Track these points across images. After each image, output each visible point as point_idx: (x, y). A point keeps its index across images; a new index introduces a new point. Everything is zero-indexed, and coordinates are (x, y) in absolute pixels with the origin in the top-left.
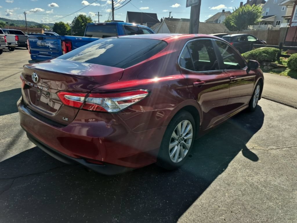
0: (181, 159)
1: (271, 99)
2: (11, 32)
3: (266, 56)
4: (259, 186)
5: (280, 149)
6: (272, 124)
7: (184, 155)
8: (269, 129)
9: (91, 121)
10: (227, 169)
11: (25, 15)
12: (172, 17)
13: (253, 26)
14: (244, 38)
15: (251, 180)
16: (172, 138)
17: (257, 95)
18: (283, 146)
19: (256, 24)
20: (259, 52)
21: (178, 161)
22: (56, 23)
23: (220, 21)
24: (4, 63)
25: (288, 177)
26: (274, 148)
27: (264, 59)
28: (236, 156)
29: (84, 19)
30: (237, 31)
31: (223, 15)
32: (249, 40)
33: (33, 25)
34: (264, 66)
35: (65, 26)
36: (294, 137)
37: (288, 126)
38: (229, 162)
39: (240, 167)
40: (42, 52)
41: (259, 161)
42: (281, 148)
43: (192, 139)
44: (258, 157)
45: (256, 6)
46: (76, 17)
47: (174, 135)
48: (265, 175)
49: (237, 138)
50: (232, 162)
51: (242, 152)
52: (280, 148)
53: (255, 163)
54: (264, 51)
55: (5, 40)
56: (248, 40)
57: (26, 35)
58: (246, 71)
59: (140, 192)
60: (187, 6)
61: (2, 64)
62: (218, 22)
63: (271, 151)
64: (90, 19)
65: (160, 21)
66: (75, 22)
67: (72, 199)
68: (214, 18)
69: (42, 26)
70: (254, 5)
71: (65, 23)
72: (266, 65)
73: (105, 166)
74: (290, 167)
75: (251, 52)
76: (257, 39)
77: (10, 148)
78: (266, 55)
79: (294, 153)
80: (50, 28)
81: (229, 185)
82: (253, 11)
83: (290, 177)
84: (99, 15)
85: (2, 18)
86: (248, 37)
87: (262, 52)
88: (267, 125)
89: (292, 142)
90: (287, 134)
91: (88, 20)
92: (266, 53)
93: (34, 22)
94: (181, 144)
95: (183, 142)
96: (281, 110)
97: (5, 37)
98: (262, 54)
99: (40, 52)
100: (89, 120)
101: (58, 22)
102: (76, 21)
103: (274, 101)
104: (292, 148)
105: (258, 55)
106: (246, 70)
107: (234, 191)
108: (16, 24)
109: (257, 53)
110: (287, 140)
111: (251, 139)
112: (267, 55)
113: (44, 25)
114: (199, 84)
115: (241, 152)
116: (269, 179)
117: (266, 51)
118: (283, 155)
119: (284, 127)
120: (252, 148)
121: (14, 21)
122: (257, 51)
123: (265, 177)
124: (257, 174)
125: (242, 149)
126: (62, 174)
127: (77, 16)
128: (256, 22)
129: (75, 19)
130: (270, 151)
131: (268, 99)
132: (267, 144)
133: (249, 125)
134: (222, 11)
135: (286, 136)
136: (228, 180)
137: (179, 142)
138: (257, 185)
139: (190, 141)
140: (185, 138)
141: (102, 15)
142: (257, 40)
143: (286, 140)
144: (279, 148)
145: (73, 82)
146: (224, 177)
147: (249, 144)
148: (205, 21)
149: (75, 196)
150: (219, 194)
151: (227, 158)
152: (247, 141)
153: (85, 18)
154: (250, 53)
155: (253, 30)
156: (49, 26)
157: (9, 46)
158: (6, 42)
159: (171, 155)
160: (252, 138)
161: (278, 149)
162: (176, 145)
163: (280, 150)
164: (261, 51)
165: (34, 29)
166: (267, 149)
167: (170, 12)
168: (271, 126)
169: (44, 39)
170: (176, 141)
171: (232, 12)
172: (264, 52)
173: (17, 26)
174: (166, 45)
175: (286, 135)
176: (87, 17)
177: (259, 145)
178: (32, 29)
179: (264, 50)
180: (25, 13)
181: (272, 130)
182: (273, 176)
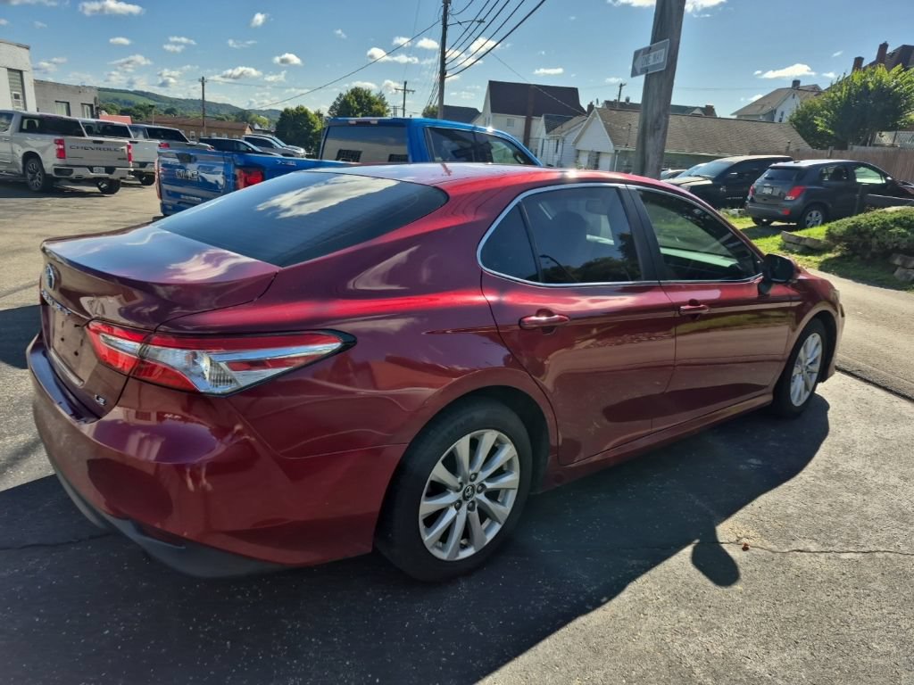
0: (470, 552)
1: (875, 381)
2: (152, 134)
3: (904, 236)
4: (697, 671)
5: (831, 555)
6: (844, 466)
7: (486, 540)
8: (824, 483)
9: (170, 418)
10: (615, 601)
11: (203, 85)
12: (628, 100)
13: (893, 133)
14: (845, 172)
15: (681, 645)
16: (432, 482)
17: (811, 364)
18: (848, 544)
19: (902, 128)
20: (881, 221)
21: (457, 555)
22: (286, 110)
23: (782, 114)
24: (114, 219)
25: (812, 654)
26: (813, 547)
27: (895, 245)
28: (666, 562)
29: (363, 100)
30: (826, 148)
31: (794, 97)
32: (859, 180)
33: (224, 112)
34: (896, 267)
35: (310, 120)
36: (903, 517)
37: (897, 480)
38: (632, 578)
39: (661, 600)
40: (187, 197)
41: (738, 587)
42: (837, 549)
43: (515, 492)
44: (741, 571)
45: (906, 70)
46: (341, 95)
47: (439, 472)
48: (736, 635)
49: (697, 502)
50: (644, 578)
51: (695, 548)
52: (831, 552)
53: (719, 591)
54: (900, 219)
55: (129, 154)
56: (855, 178)
57: (190, 142)
58: (756, 288)
59: (310, 640)
60: (634, 73)
61: (107, 221)
62: (776, 120)
63: (796, 556)
64: (381, 100)
65: (586, 109)
66: (338, 107)
67: (107, 632)
68: (763, 106)
69: (248, 116)
70: (899, 66)
71: (312, 110)
72: (903, 266)
73: (183, 548)
74: (838, 621)
75: (854, 218)
76: (889, 178)
77: (17, 463)
78: (903, 231)
79: (877, 572)
80: (270, 122)
81: (597, 652)
82: (895, 87)
83: (824, 655)
84: (405, 90)
85: (148, 93)
86: (857, 171)
87: (892, 222)
88: (823, 467)
89: (885, 534)
90: (879, 506)
91: (377, 103)
92: (904, 227)
93: (229, 105)
94: (473, 502)
95: (481, 497)
96: (895, 420)
97: (129, 147)
98: (891, 228)
99: (182, 197)
100: (166, 415)
101: (292, 106)
102: (341, 105)
103: (885, 389)
104: (877, 554)
105: (875, 231)
106: (759, 284)
107: (605, 675)
108: (182, 108)
109: (874, 225)
110: (871, 527)
111: (742, 511)
112: (909, 234)
113: (254, 115)
114: (548, 322)
115: (688, 550)
116: (742, 651)
117: (905, 218)
118: (832, 574)
119: (880, 480)
120: (735, 539)
121: (177, 101)
122: (876, 218)
123: (733, 643)
124: (708, 628)
125: (697, 541)
126: (116, 555)
127: (345, 93)
128: (905, 121)
129: (338, 99)
130: (790, 558)
131: (866, 381)
132: (791, 533)
133: (759, 462)
134: (790, 85)
135: (873, 513)
136: (602, 637)
137: (465, 498)
138: (691, 667)
139: (511, 498)
140: (489, 486)
141: (413, 91)
142: (887, 180)
143: (866, 526)
144: (831, 548)
145: (136, 298)
146: (593, 624)
147: (731, 526)
148: (732, 114)
149: (121, 624)
150: (553, 677)
151: (635, 562)
152: (728, 512)
153: (366, 97)
154: (853, 222)
155: (893, 146)
156: (268, 117)
157: (141, 172)
158: (130, 160)
159: (428, 533)
160: (749, 506)
161: (822, 555)
162: (451, 505)
163: (829, 558)
164: (887, 218)
165: (226, 124)
166: (787, 550)
167: (621, 86)
168: (835, 472)
169: (193, 159)
170: (452, 493)
171: (824, 87)
172: (897, 222)
173: (182, 114)
174: (443, 201)
175: (874, 508)
176: (373, 94)
177: (765, 534)
178: (219, 123)
179: (897, 215)
180: (203, 81)
181: (830, 485)
182: (763, 644)
